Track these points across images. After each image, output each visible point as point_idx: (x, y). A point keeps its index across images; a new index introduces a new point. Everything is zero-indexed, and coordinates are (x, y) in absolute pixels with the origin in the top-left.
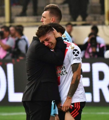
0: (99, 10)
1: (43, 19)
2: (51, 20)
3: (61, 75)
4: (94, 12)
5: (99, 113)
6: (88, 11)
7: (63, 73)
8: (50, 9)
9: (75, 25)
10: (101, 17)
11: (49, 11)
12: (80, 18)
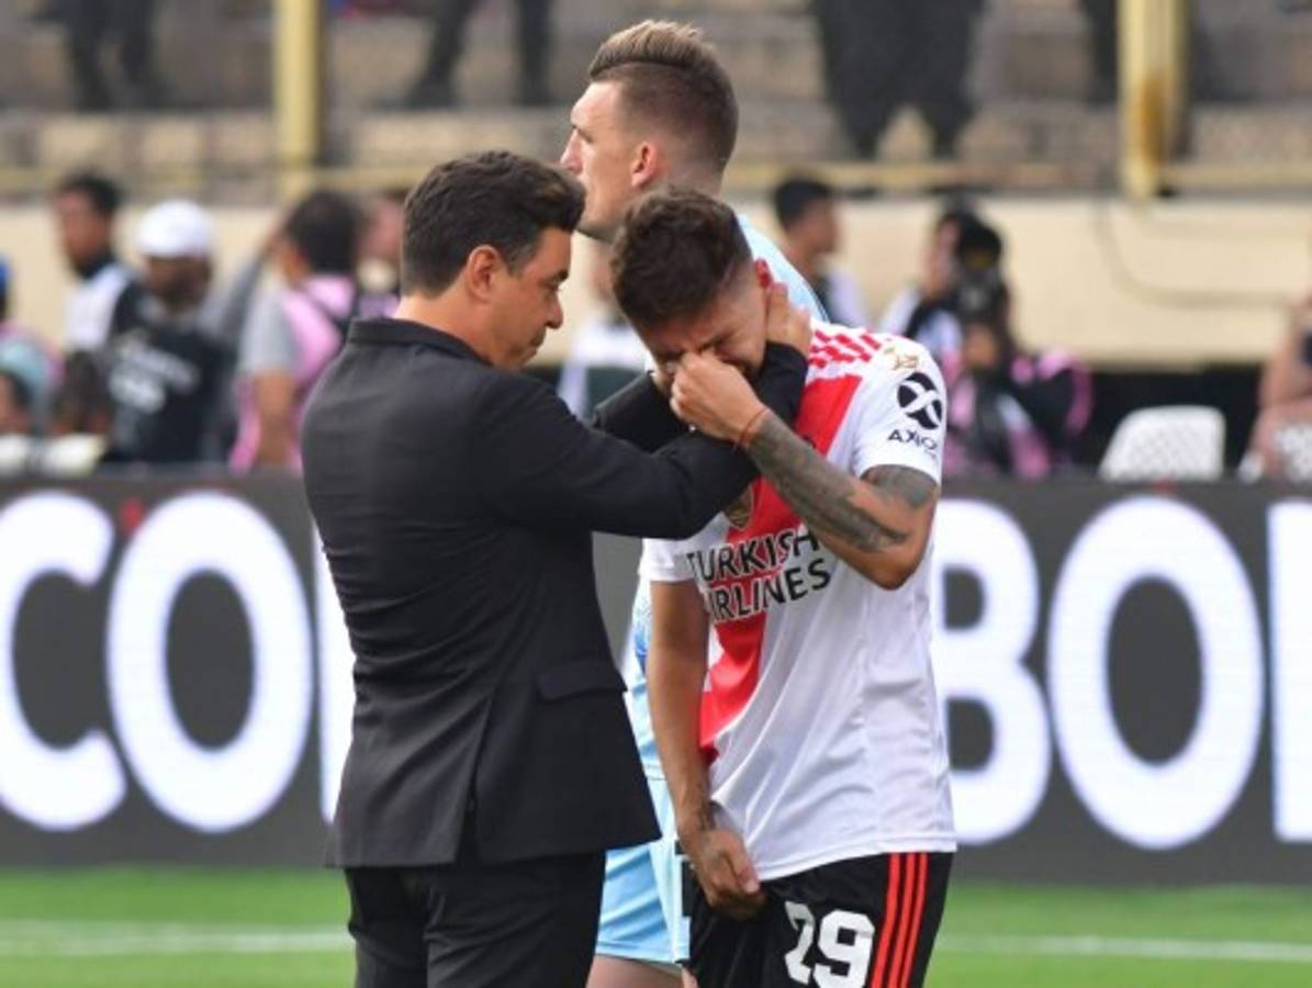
0: (1074, 66)
1: (577, 146)
2: (635, 164)
3: (780, 598)
4: (1029, 87)
5: (1054, 946)
6: (981, 78)
7: (791, 585)
8: (627, 66)
9: (866, 194)
10: (1092, 128)
11: (620, 85)
12: (907, 133)
